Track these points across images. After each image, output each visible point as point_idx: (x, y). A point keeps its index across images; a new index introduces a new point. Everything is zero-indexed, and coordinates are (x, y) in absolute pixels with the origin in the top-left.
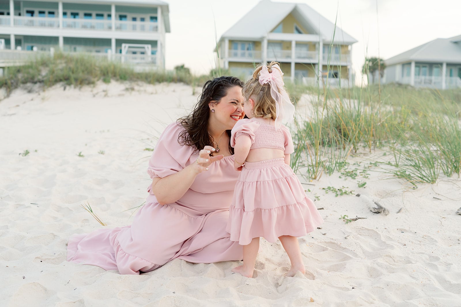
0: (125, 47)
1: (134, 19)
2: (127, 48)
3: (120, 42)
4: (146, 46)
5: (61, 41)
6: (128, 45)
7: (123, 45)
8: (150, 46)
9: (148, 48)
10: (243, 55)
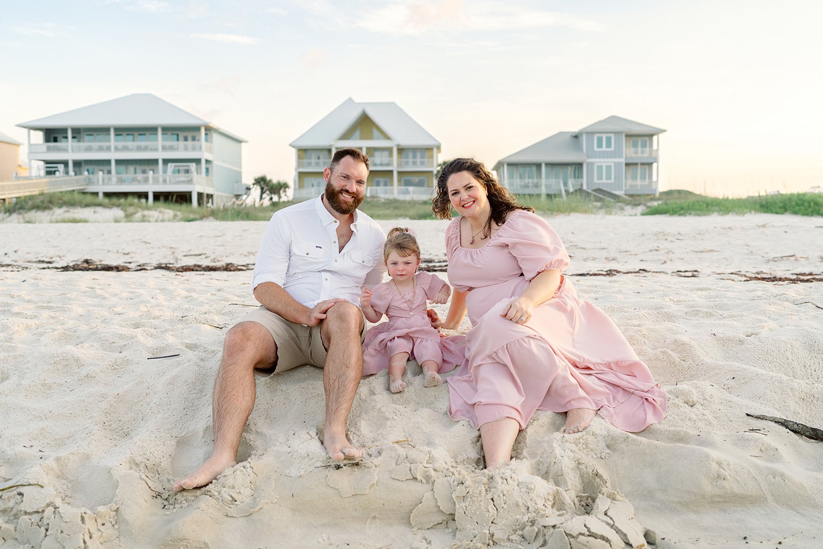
0: (171, 166)
1: (186, 139)
2: (173, 167)
3: (166, 161)
4: (190, 164)
5: (113, 163)
6: (173, 164)
7: (169, 165)
8: (194, 164)
9: (193, 166)
10: (317, 164)
